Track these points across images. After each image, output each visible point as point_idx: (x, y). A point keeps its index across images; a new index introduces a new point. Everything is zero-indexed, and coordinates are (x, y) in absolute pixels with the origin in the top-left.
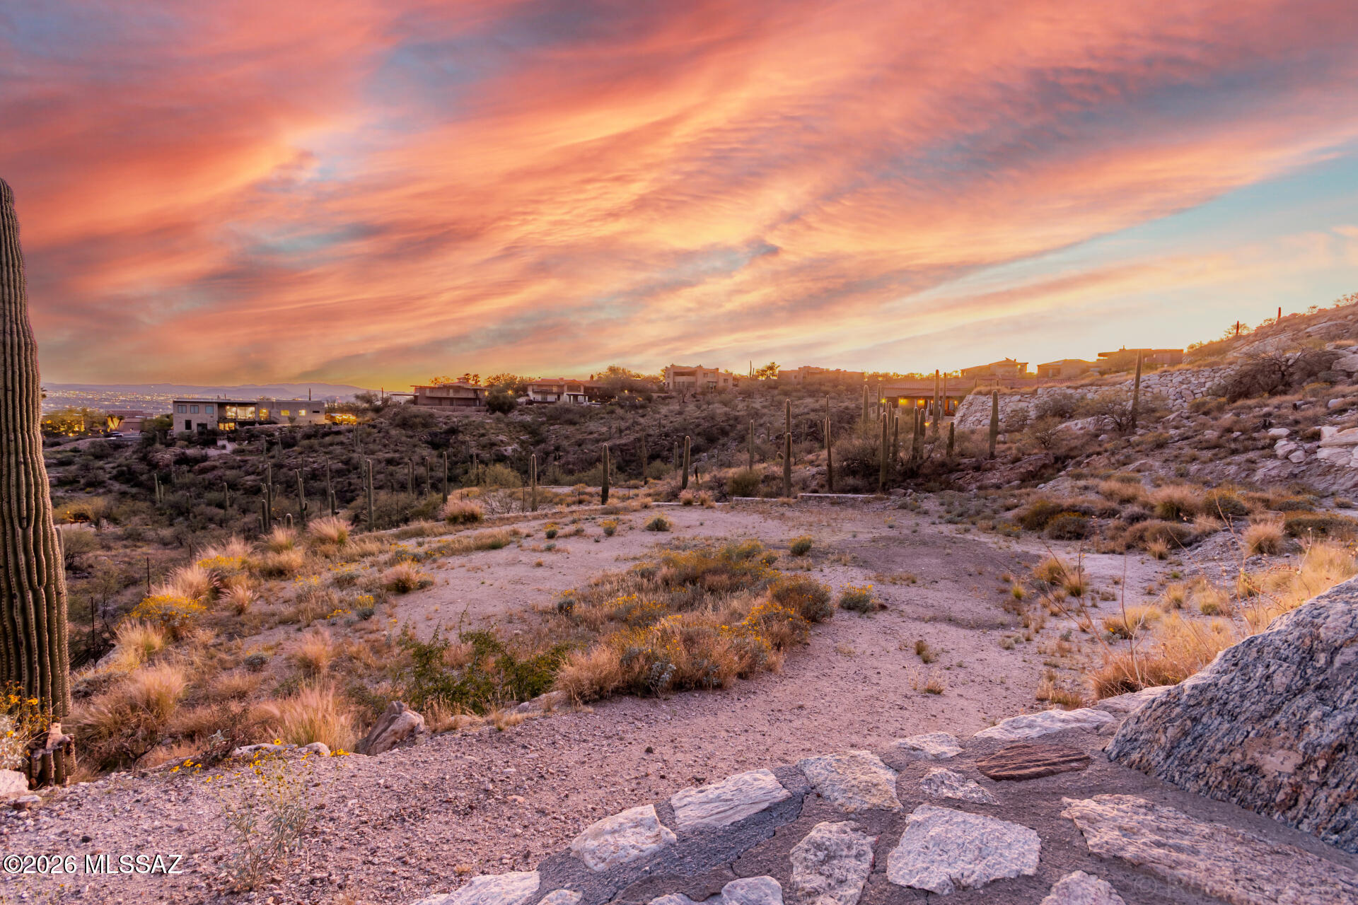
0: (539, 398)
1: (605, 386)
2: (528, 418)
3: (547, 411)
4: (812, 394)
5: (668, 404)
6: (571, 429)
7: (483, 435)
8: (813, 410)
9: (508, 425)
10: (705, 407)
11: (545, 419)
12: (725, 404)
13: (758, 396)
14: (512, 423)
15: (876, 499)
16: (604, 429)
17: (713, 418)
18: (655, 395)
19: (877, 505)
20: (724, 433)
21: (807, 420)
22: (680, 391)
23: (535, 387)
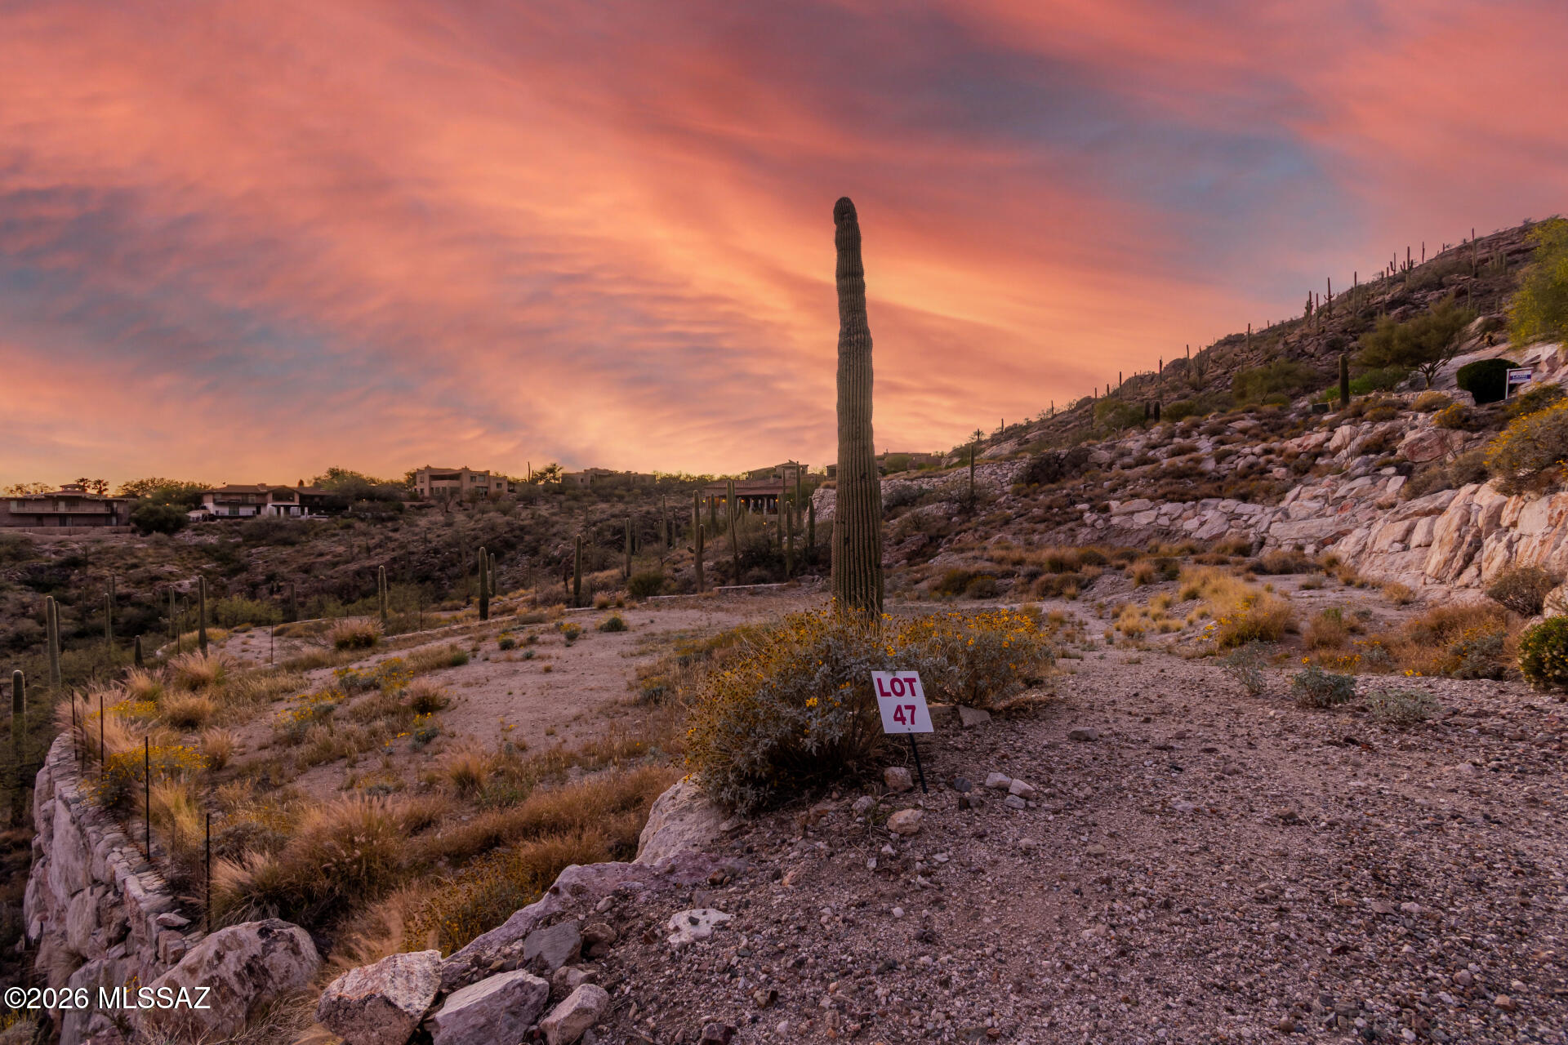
0: (225, 511)
1: (332, 494)
2: (212, 540)
3: (242, 528)
4: (606, 499)
5: (426, 515)
6: (286, 552)
7: (135, 566)
8: (613, 516)
9: (177, 549)
10: (479, 516)
11: (240, 539)
12: (505, 513)
13: (542, 503)
14: (184, 547)
15: (790, 586)
16: (341, 549)
17: (492, 529)
18: (407, 504)
19: (793, 591)
20: (509, 545)
21: (609, 526)
22: (441, 497)
23: (218, 497)
